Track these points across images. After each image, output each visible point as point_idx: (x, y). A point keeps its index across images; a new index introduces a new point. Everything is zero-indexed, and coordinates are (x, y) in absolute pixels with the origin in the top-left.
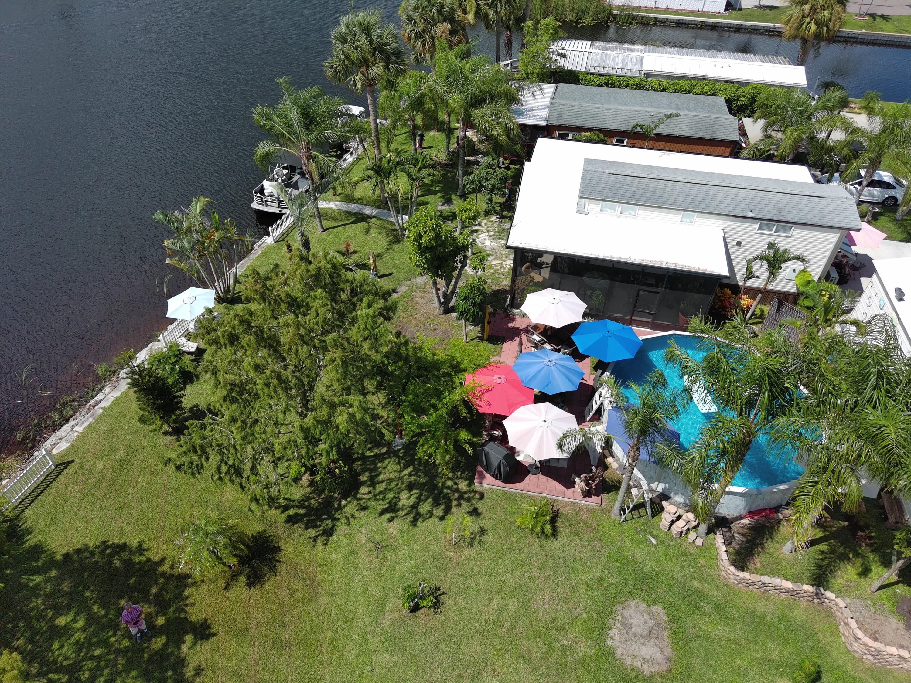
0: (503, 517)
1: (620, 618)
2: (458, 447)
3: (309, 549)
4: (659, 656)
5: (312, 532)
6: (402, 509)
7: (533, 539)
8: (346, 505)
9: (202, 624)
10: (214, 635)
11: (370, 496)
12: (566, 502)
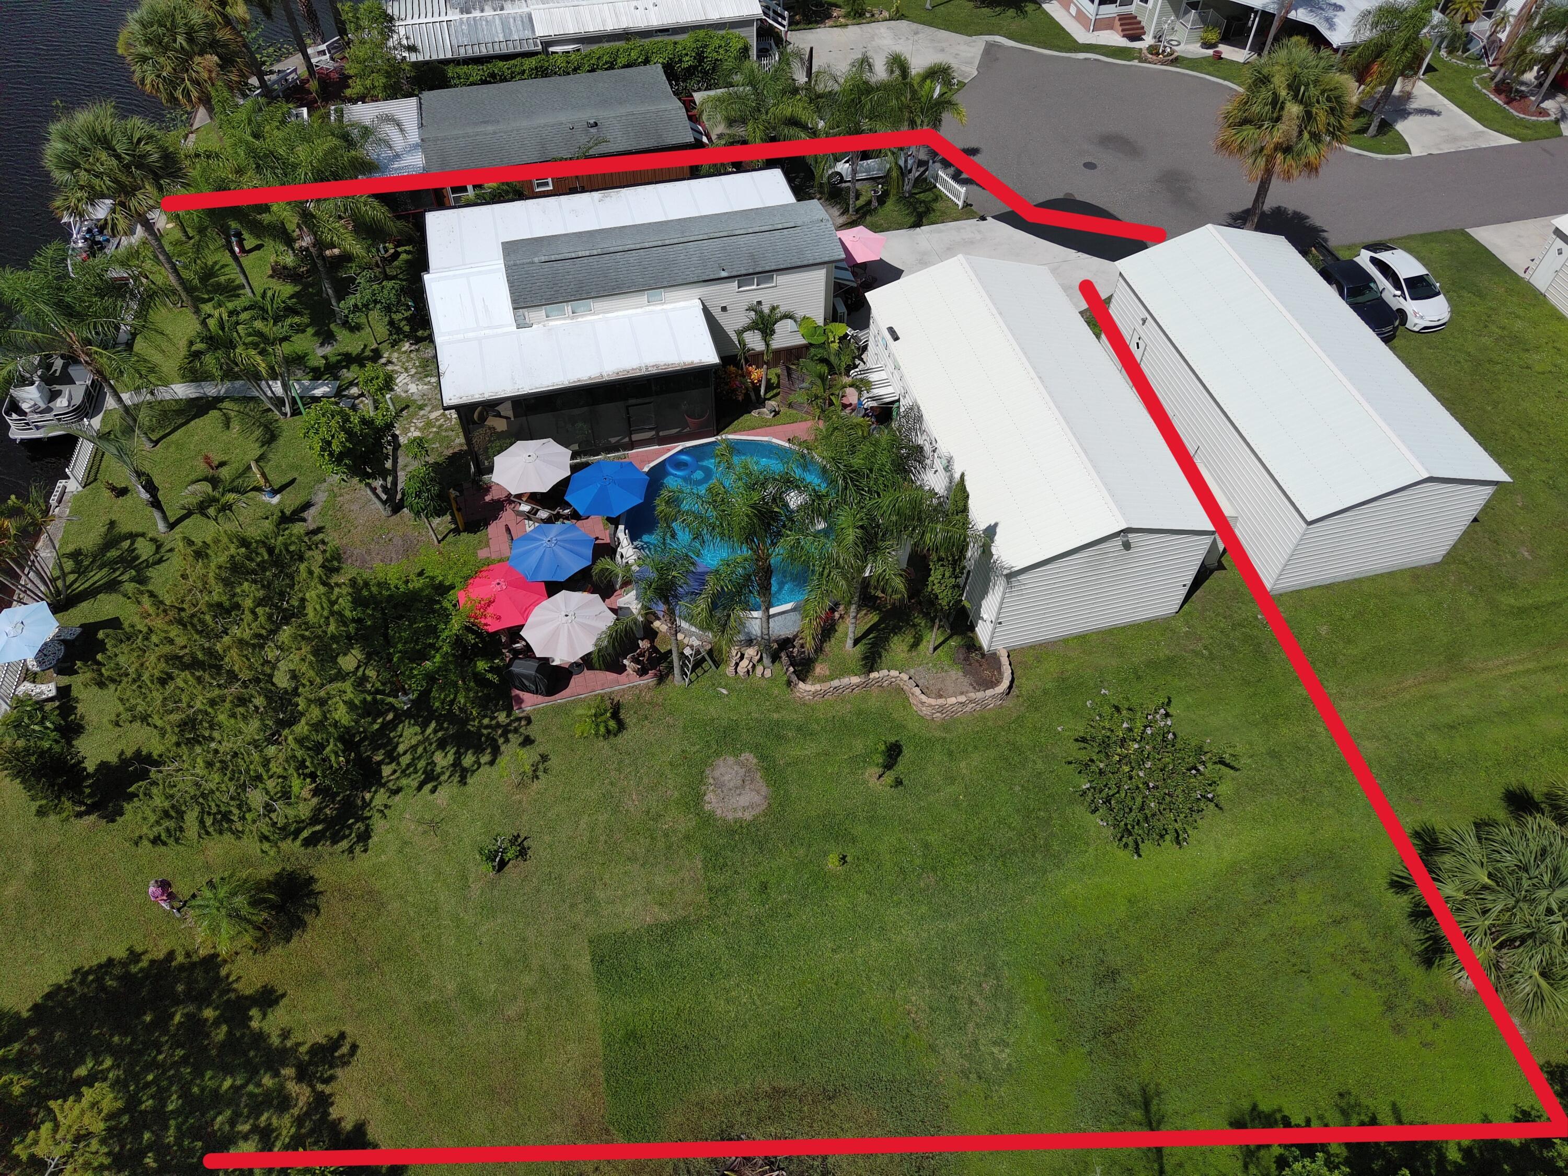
0: (561, 734)
1: (711, 781)
2: (480, 680)
3: (349, 863)
4: (757, 799)
5: (344, 844)
6: (443, 773)
7: (601, 743)
8: (373, 797)
9: (263, 993)
10: (283, 995)
11: (397, 774)
12: (623, 690)
